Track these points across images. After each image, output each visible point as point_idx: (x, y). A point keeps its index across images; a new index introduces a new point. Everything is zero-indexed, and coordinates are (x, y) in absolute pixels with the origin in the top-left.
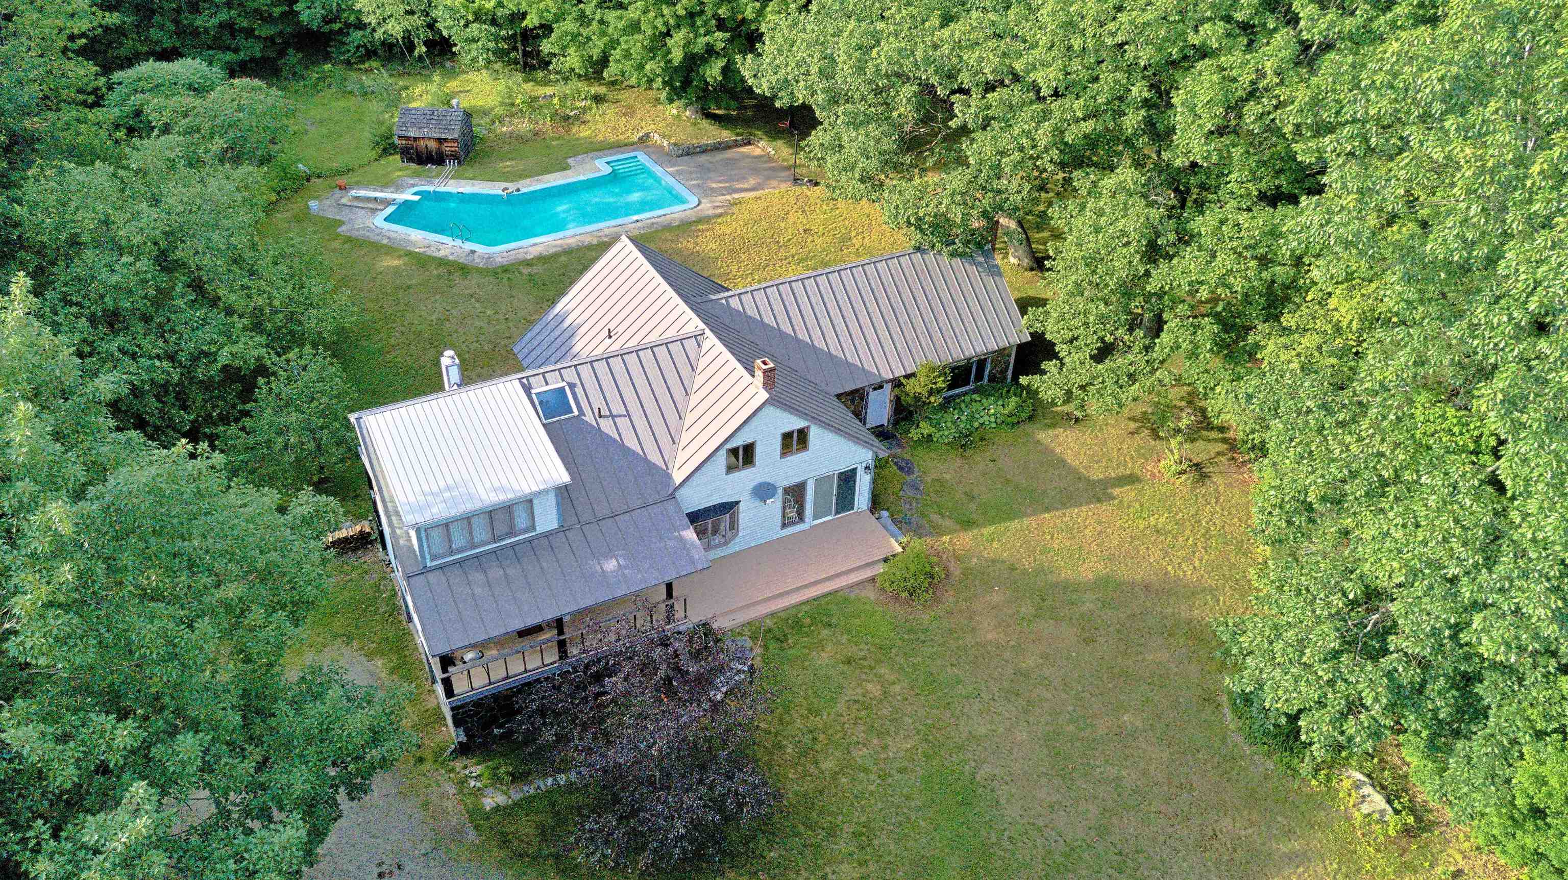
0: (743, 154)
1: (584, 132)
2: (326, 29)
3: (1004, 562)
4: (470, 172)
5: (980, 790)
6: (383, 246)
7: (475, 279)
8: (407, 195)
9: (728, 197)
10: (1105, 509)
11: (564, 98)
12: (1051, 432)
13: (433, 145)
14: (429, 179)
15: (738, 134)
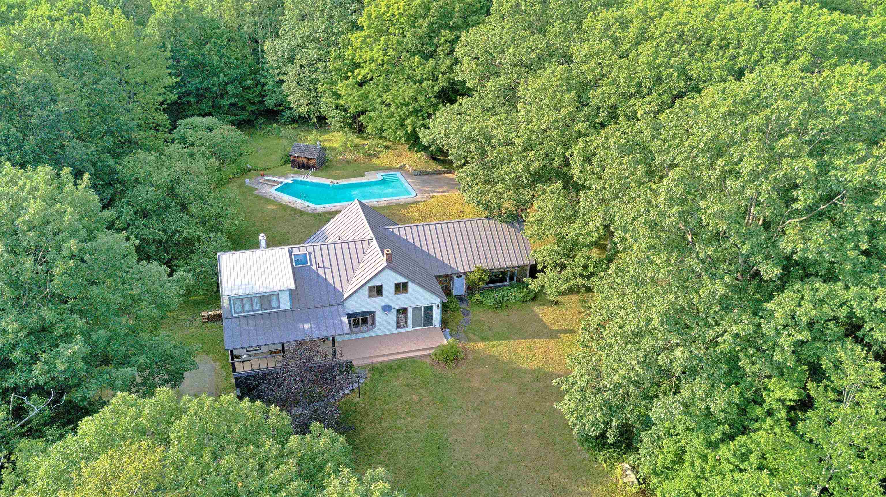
0: (446, 178)
1: (377, 162)
2: (276, 109)
3: (495, 356)
4: (320, 173)
5: (448, 445)
6: (270, 200)
7: (305, 217)
8: (289, 181)
9: (431, 194)
10: (552, 342)
11: (370, 146)
12: (541, 307)
13: (305, 160)
14: (301, 174)
15: (445, 168)
